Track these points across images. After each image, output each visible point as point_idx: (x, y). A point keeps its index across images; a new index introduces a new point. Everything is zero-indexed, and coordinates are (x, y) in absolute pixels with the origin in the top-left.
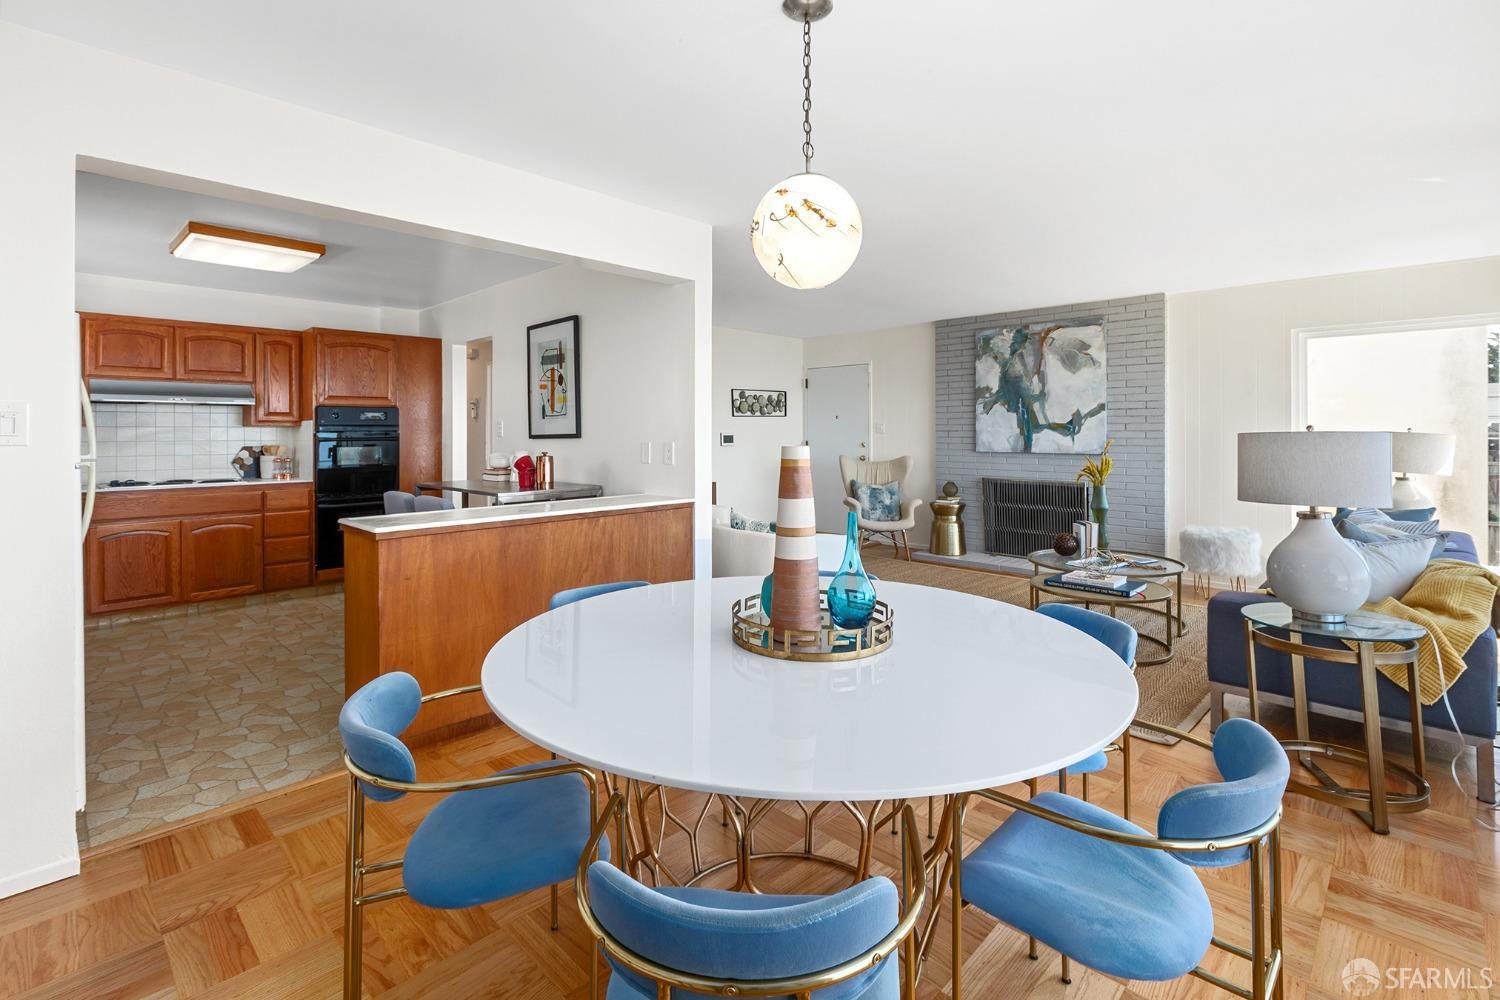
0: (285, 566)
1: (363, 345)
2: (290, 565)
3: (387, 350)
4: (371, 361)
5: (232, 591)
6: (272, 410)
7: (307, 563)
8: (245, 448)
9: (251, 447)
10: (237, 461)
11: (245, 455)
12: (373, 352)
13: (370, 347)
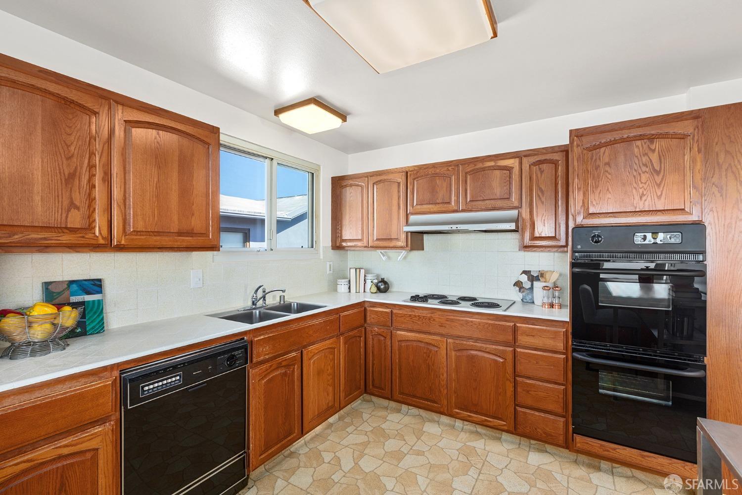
0: (537, 413)
1: (641, 137)
2: (542, 415)
3: (683, 137)
4: (654, 157)
5: (486, 420)
6: (537, 235)
7: (562, 420)
8: (525, 272)
9: (530, 272)
10: (518, 284)
11: (524, 278)
12: (657, 145)
13: (651, 138)
